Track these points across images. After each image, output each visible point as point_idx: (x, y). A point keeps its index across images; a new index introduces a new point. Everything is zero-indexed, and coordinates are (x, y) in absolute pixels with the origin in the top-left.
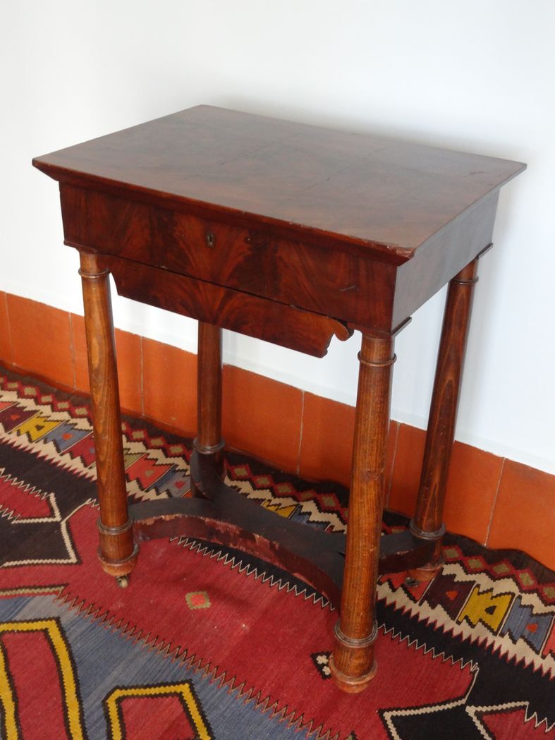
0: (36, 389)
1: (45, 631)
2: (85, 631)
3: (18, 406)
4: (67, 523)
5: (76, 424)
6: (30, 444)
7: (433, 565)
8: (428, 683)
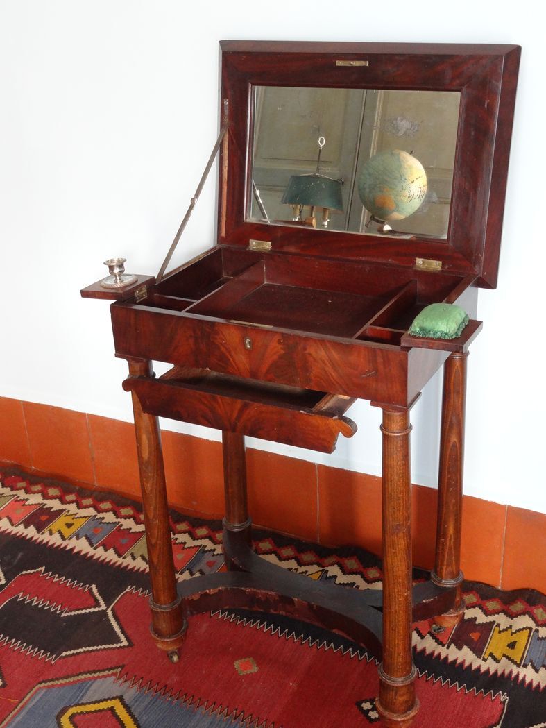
0: (60, 490)
1: (112, 709)
2: (147, 706)
3: (45, 507)
4: (113, 610)
5: (103, 518)
6: (64, 542)
7: (456, 610)
8: (464, 715)
